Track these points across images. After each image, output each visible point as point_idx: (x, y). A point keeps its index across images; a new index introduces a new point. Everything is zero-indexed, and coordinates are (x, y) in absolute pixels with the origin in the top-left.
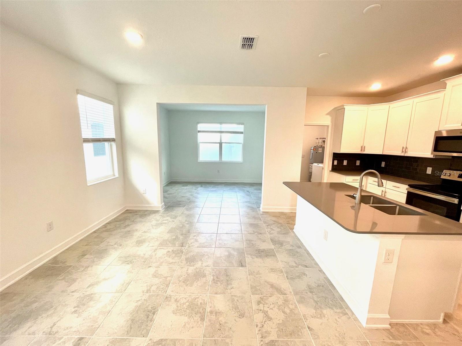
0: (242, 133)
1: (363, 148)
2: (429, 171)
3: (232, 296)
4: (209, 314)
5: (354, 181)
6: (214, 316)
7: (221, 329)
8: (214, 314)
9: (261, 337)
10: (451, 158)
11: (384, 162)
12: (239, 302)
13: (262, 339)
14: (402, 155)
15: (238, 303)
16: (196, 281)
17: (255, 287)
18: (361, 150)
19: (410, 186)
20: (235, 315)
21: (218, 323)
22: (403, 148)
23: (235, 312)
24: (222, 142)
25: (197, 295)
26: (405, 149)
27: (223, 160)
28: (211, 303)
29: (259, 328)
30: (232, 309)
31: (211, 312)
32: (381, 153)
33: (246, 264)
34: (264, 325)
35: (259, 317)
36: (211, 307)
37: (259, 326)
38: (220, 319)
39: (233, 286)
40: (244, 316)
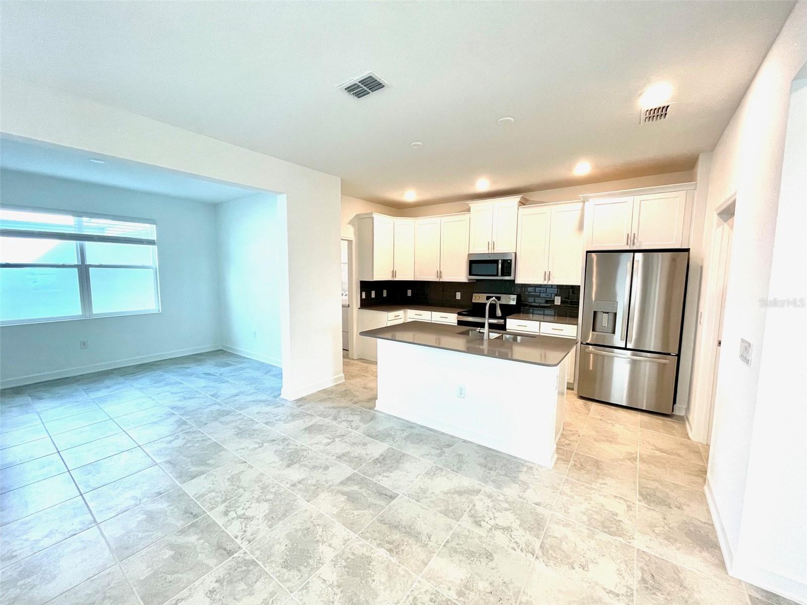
0: (150, 242)
1: (394, 273)
2: (458, 296)
3: (445, 546)
4: (461, 599)
5: (396, 318)
6: (469, 594)
7: (501, 597)
8: (467, 592)
9: (532, 555)
10: (475, 281)
11: (410, 290)
12: (463, 544)
13: (535, 556)
14: (437, 280)
15: (463, 546)
16: (371, 582)
17: (446, 510)
18: (393, 276)
19: (459, 314)
20: (483, 564)
21: (488, 595)
22: (438, 272)
23: (479, 559)
24: (88, 262)
25: (405, 597)
26: (440, 274)
27: (94, 312)
28: (442, 583)
29: (518, 549)
30: (471, 561)
31: (461, 594)
32: (413, 280)
33: (392, 491)
34: (516, 540)
35: (501, 538)
36: (449, 589)
37: (515, 546)
38: (481, 587)
39: (425, 533)
40: (491, 554)
